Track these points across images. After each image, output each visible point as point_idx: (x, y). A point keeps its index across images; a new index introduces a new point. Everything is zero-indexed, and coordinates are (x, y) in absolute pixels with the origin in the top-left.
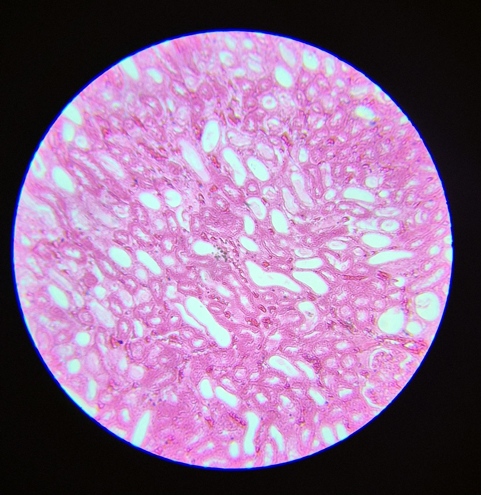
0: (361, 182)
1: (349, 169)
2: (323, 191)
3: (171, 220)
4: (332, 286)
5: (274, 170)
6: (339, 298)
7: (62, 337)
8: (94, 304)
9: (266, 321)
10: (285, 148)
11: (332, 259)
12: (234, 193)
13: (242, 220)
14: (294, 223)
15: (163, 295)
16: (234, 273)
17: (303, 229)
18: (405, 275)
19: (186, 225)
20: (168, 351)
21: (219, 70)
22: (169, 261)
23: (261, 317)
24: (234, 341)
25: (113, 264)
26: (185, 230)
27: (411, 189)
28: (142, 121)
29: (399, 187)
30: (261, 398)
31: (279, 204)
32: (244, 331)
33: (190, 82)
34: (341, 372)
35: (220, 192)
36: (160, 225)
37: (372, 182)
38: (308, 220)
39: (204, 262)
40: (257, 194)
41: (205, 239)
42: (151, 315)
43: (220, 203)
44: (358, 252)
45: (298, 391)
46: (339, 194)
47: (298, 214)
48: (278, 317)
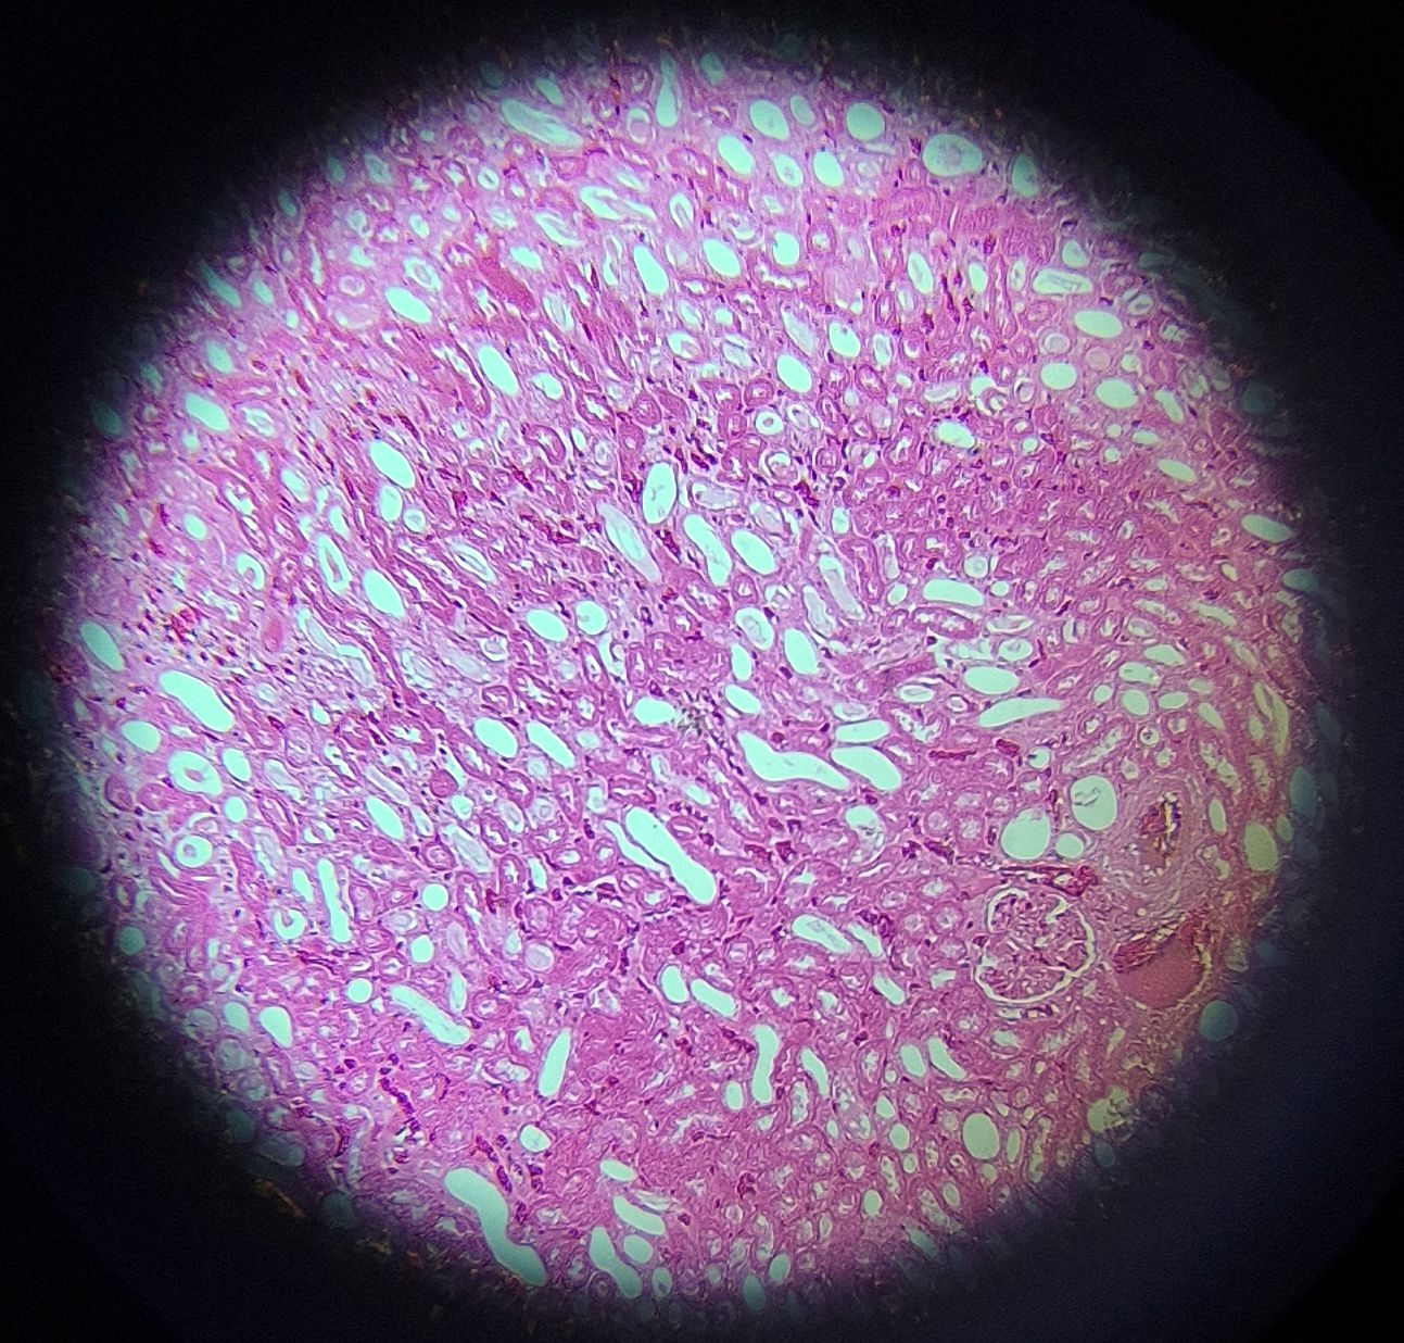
0: (956, 566)
1: (931, 543)
2: (883, 588)
3: (591, 660)
4: (909, 773)
5: (785, 552)
6: (925, 796)
7: (397, 895)
8: (451, 830)
9: (784, 847)
10: (804, 507)
11: (906, 721)
12: (710, 601)
13: (728, 654)
14: (828, 655)
15: (581, 806)
16: (717, 759)
17: (847, 664)
18: (1048, 745)
19: (618, 669)
20: (597, 916)
21: (671, 367)
22: (589, 740)
23: (774, 841)
24: (723, 889)
25: (483, 751)
26: (617, 679)
27: (1052, 575)
28: (527, 473)
29: (1029, 574)
30: (781, 998)
31: (799, 618)
32: (741, 871)
33: (613, 392)
34: (933, 939)
35: (681, 600)
36: (569, 671)
37: (976, 566)
38: (858, 646)
39: (657, 739)
40: (753, 600)
41: (657, 693)
42: (560, 847)
43: (682, 621)
44: (956, 704)
45: (853, 981)
46: (914, 592)
47: (835, 637)
48: (807, 839)
